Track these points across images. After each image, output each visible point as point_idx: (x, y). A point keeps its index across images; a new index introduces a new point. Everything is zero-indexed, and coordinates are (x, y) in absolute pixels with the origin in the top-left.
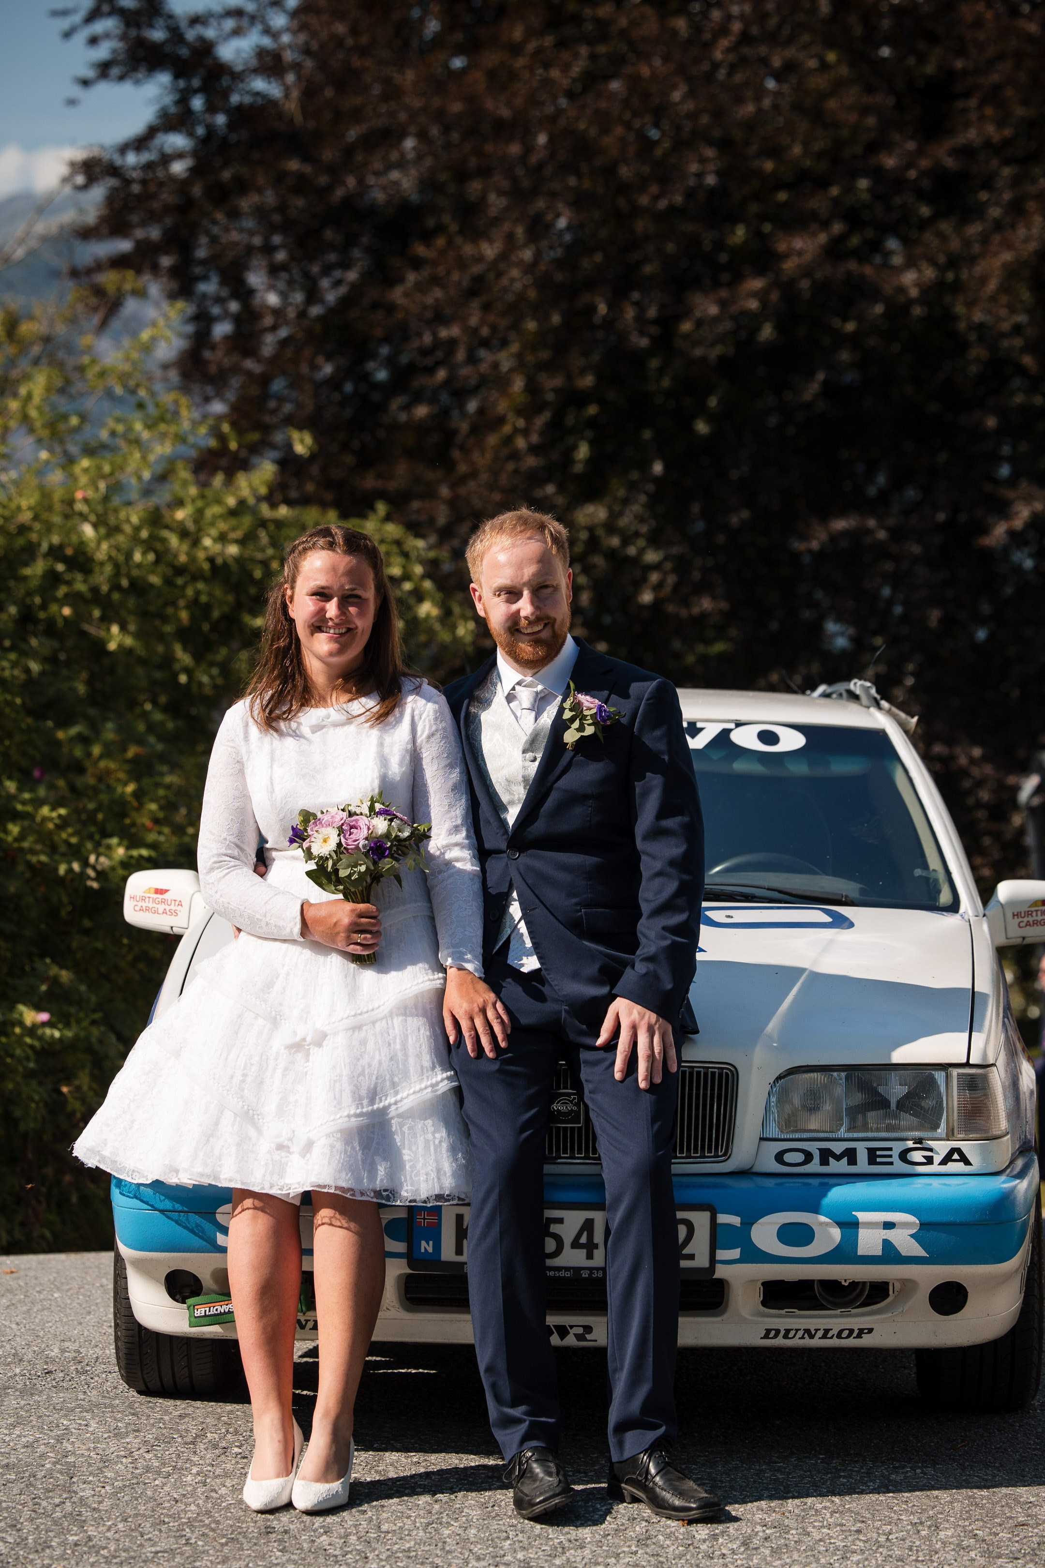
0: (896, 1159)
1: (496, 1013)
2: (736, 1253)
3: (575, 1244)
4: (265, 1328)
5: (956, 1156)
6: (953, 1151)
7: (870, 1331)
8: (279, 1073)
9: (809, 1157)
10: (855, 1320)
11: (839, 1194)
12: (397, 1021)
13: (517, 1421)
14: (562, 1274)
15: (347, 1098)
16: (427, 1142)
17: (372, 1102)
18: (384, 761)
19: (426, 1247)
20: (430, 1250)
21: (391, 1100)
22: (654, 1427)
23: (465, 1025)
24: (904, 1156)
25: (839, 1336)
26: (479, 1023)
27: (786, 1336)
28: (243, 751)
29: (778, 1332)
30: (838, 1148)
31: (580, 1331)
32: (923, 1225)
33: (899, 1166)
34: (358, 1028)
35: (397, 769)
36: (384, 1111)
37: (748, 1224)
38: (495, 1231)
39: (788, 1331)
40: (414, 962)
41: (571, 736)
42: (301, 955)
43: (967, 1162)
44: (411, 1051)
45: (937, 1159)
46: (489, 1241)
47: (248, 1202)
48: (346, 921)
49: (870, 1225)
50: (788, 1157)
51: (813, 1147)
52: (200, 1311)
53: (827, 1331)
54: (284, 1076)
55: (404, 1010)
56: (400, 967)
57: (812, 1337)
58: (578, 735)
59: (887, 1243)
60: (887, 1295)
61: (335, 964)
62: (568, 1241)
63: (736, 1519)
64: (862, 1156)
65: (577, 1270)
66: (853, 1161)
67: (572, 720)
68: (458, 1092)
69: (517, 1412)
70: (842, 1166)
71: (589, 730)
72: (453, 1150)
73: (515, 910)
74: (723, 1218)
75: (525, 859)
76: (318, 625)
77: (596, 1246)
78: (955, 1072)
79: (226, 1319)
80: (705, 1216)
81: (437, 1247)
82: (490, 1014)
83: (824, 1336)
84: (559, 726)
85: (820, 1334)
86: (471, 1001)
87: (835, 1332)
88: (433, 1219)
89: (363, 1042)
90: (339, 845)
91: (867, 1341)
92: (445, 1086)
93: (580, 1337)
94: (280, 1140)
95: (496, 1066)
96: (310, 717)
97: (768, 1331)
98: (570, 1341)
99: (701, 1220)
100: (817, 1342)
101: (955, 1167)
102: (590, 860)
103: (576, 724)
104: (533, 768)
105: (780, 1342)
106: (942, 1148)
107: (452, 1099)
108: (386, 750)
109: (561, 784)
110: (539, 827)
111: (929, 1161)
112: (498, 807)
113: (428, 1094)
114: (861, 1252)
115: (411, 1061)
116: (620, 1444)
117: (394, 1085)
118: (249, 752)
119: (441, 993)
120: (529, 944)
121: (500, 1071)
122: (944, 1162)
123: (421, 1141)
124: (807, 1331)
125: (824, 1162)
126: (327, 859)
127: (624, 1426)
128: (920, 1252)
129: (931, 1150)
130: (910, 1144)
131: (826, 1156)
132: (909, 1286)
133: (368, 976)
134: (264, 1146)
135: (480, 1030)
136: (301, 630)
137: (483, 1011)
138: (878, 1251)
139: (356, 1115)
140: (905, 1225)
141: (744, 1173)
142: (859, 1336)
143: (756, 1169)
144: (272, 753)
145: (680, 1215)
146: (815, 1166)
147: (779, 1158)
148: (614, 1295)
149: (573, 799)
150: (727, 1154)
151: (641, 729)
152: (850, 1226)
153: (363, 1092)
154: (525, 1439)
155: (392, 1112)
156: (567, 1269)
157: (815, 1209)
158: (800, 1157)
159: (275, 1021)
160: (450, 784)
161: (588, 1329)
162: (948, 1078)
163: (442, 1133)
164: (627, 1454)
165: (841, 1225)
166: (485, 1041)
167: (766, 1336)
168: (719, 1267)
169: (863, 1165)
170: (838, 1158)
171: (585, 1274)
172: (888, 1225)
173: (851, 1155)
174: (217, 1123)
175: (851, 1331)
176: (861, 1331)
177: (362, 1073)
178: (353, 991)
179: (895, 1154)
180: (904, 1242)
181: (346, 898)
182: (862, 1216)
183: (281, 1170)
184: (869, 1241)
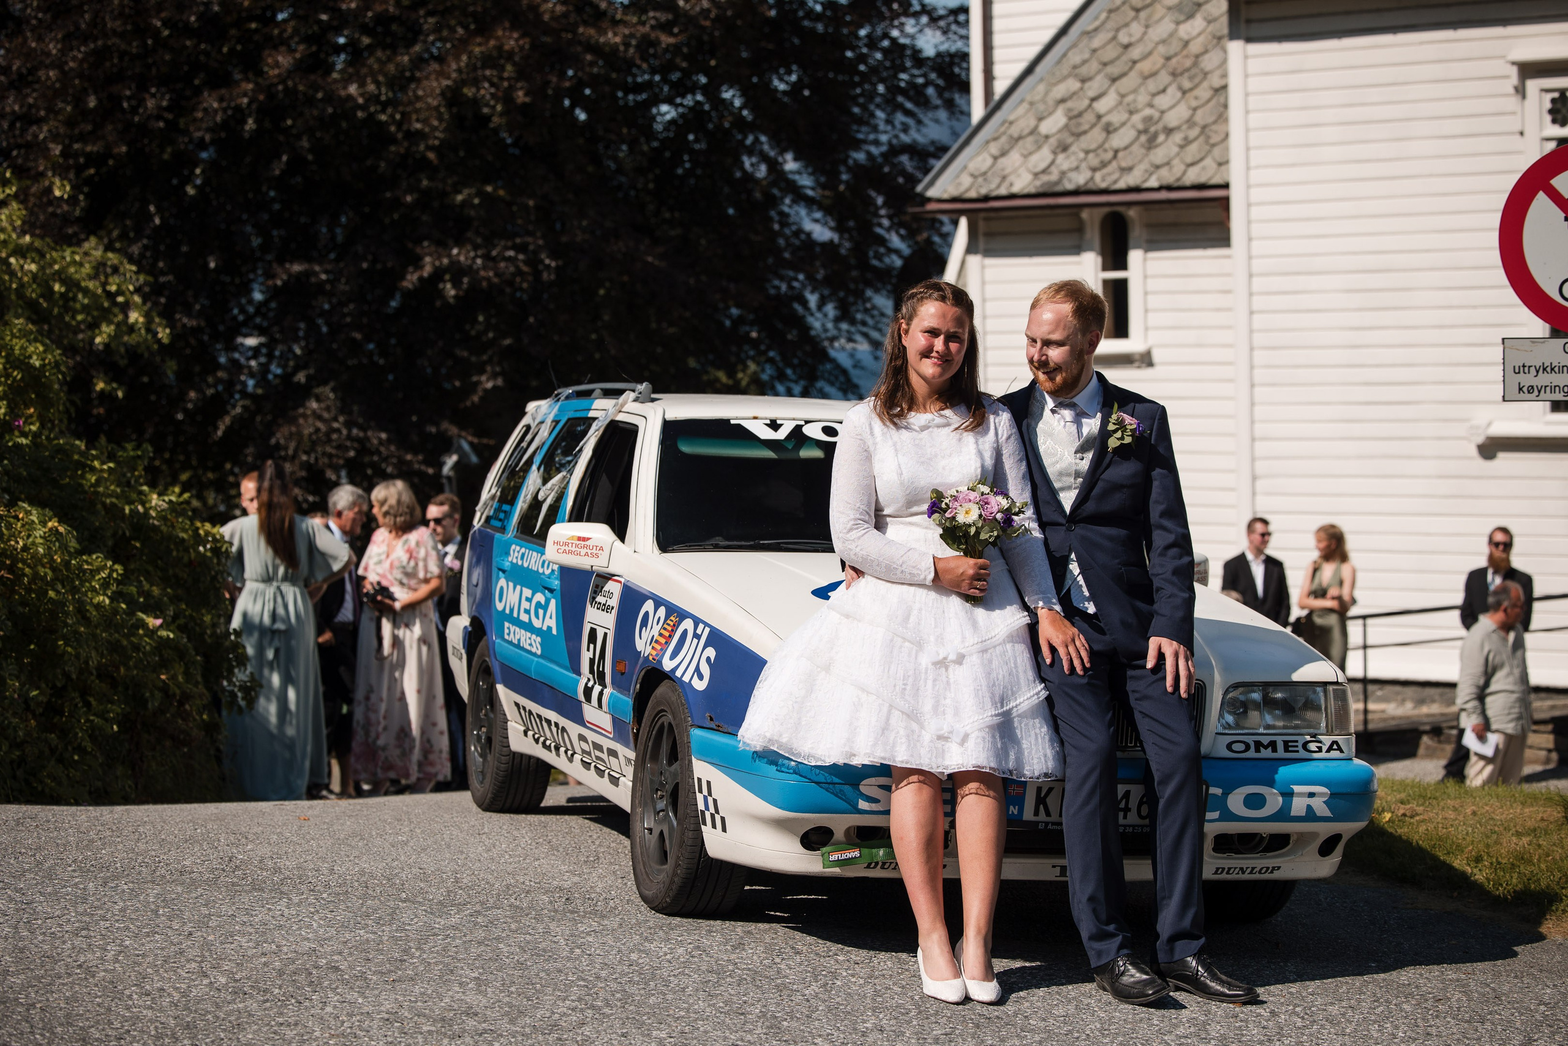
0: (1300, 748)
1: (1081, 642)
2: (1215, 815)
5: (1335, 747)
6: (1334, 742)
7: (1279, 868)
8: (930, 683)
9: (1248, 747)
10: (1270, 861)
11: (1284, 772)
12: (1009, 646)
13: (1112, 935)
16: (1036, 735)
17: (1002, 707)
18: (980, 454)
20: (1016, 812)
21: (1012, 704)
23: (1062, 651)
24: (1305, 745)
25: (1260, 872)
26: (1071, 649)
27: (1228, 873)
28: (870, 443)
29: (1223, 869)
32: (1332, 795)
33: (1303, 754)
34: (984, 651)
35: (989, 462)
36: (1009, 713)
37: (1226, 794)
38: (1096, 800)
39: (1229, 869)
40: (1011, 604)
41: (1113, 443)
43: (1342, 751)
44: (1020, 670)
45: (1325, 748)
47: (914, 778)
48: (971, 572)
49: (1301, 795)
50: (1235, 747)
51: (1250, 740)
52: (834, 857)
53: (1253, 868)
54: (934, 685)
55: (1011, 638)
56: (1002, 607)
57: (1243, 873)
58: (1118, 443)
59: (1309, 807)
60: (1288, 844)
64: (1280, 747)
66: (1275, 750)
67: (1115, 431)
69: (1111, 928)
71: (1128, 440)
72: (1051, 740)
73: (1074, 568)
75: (1079, 530)
76: (926, 353)
77: (1130, 810)
78: (1331, 688)
81: (1021, 810)
82: (1078, 643)
83: (1251, 873)
84: (1104, 434)
85: (1249, 870)
86: (1065, 633)
87: (1257, 869)
88: (1021, 790)
89: (990, 661)
90: (980, 516)
91: (1277, 875)
92: (1044, 694)
94: (942, 732)
95: (1085, 681)
96: (917, 419)
97: (1218, 869)
100: (1246, 876)
101: (1335, 754)
102: (1123, 532)
103: (1119, 434)
104: (1085, 465)
105: (1224, 876)
106: (1327, 740)
108: (981, 447)
109: (1105, 476)
110: (1090, 507)
111: (1320, 749)
113: (1035, 701)
114: (1292, 814)
115: (1021, 676)
116: (1172, 950)
117: (1013, 693)
118: (875, 444)
120: (1087, 594)
121: (1088, 683)
122: (1328, 751)
123: (1032, 733)
124: (1242, 869)
125: (1257, 750)
126: (970, 526)
127: (1176, 937)
128: (1328, 813)
129: (1320, 742)
130: (1308, 738)
131: (1258, 745)
132: (1304, 839)
133: (980, 613)
134: (927, 737)
135: (1074, 655)
136: (912, 355)
137: (1073, 640)
139: (996, 715)
140: (1322, 795)
142: (1272, 872)
143: (1214, 755)
144: (895, 445)
146: (1252, 754)
147: (1229, 747)
149: (1116, 487)
151: (1156, 440)
152: (1288, 795)
153: (997, 699)
154: (1120, 948)
155: (1015, 713)
158: (1241, 747)
159: (919, 645)
160: (1021, 475)
162: (1325, 692)
163: (1045, 729)
164: (1176, 957)
165: (1283, 794)
166: (1077, 663)
167: (1216, 873)
169: (1280, 753)
170: (1266, 747)
172: (1311, 795)
173: (1273, 745)
174: (888, 719)
175: (1268, 868)
176: (1274, 868)
177: (994, 685)
178: (975, 625)
179: (1300, 744)
180: (1319, 806)
181: (966, 555)
182: (1297, 789)
183: (942, 753)
184: (1299, 806)
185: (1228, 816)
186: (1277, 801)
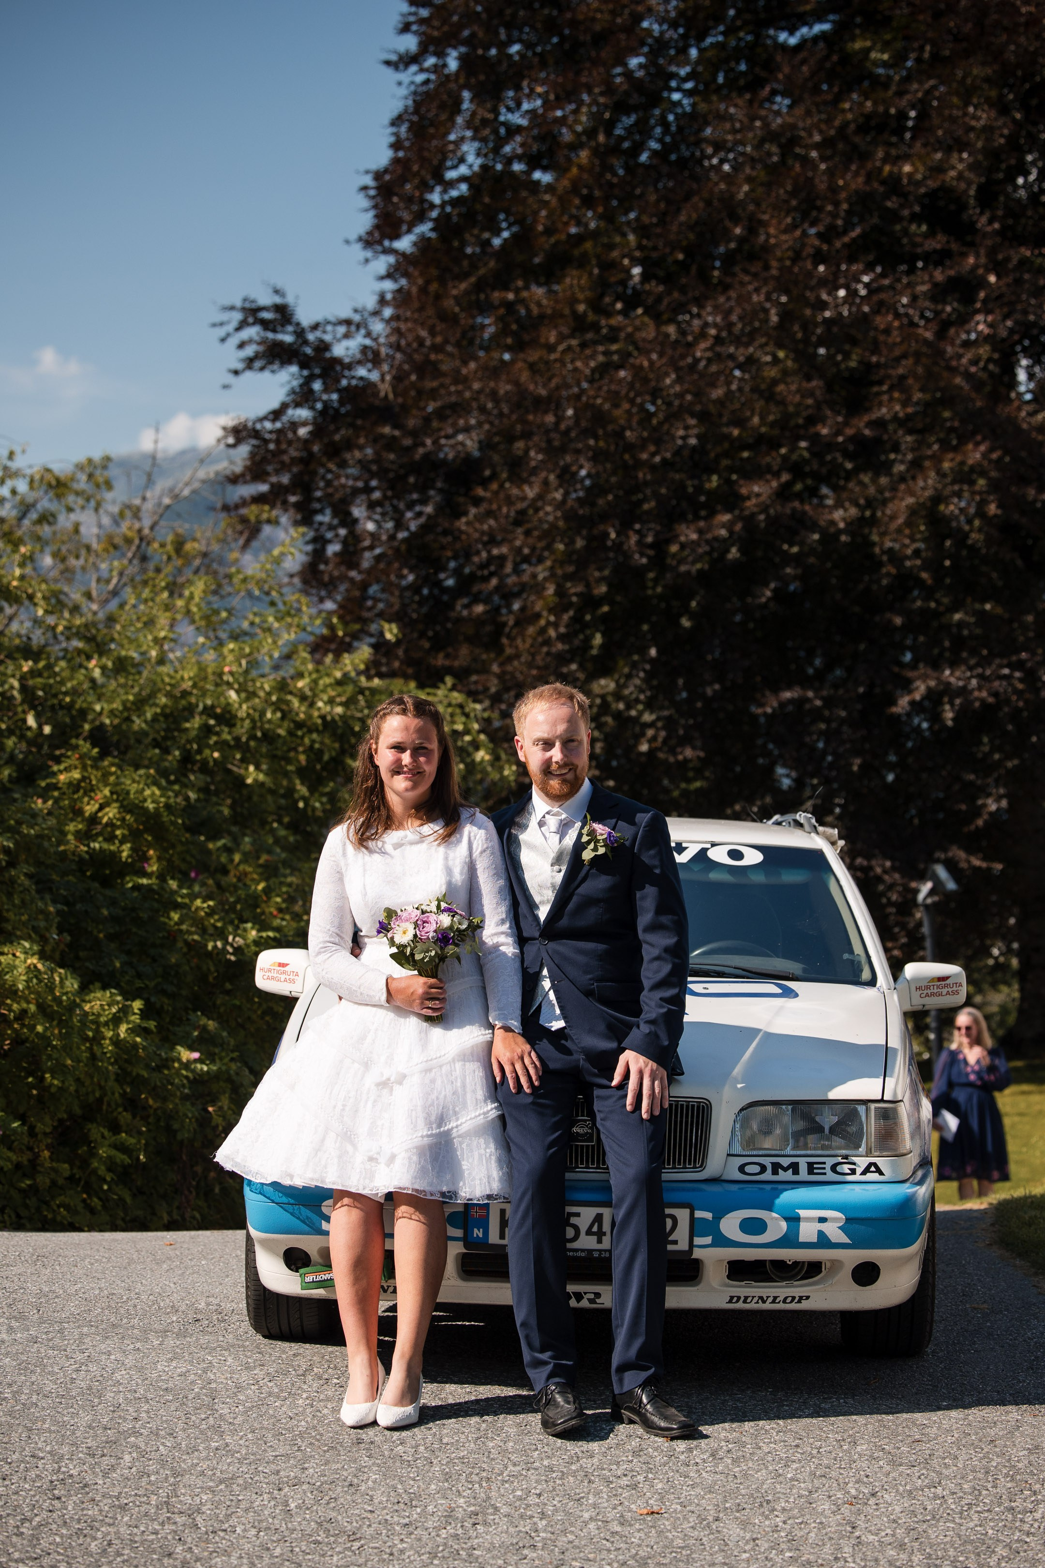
0: (828, 1170)
1: (531, 1060)
2: (708, 1240)
3: (589, 1232)
4: (357, 1292)
5: (873, 1169)
6: (870, 1165)
7: (808, 1298)
8: (370, 1104)
9: (763, 1169)
10: (796, 1290)
12: (458, 1065)
13: (544, 1363)
14: (579, 1254)
15: (421, 1123)
16: (480, 1155)
17: (439, 1126)
18: (449, 871)
19: (478, 1233)
20: (481, 1235)
21: (453, 1124)
22: (645, 1369)
23: (508, 1069)
24: (834, 1168)
25: (784, 1301)
26: (518, 1067)
27: (745, 1302)
28: (342, 863)
29: (739, 1298)
30: (785, 1162)
31: (592, 1296)
32: (848, 1220)
33: (831, 1176)
34: (428, 1070)
35: (459, 876)
36: (448, 1133)
37: (718, 1218)
38: (529, 1222)
39: (746, 1298)
40: (471, 1023)
41: (587, 855)
42: (386, 1016)
43: (881, 1173)
44: (469, 1089)
45: (859, 1171)
46: (524, 1230)
47: (346, 1201)
48: (420, 991)
49: (809, 1219)
50: (748, 1169)
51: (767, 1161)
52: (309, 1279)
53: (775, 1298)
54: (374, 1106)
55: (464, 1057)
56: (460, 1026)
57: (764, 1302)
58: (593, 854)
59: (821, 1233)
60: (821, 1272)
61: (413, 1024)
62: (583, 1229)
63: (706, 1437)
64: (803, 1168)
65: (590, 1251)
66: (796, 1172)
67: (589, 842)
68: (502, 1118)
69: (545, 1356)
70: (788, 1176)
71: (601, 851)
73: (547, 984)
74: (699, 1214)
75: (552, 945)
76: (397, 770)
77: (604, 1234)
78: (873, 1106)
79: (328, 1284)
80: (687, 1212)
81: (486, 1233)
82: (527, 1061)
83: (774, 1302)
84: (579, 847)
85: (770, 1300)
86: (513, 1051)
87: (781, 1298)
88: (483, 1212)
89: (433, 1081)
90: (415, 936)
91: (805, 1305)
92: (494, 1114)
93: (591, 1301)
94: (371, 1154)
95: (530, 1099)
96: (392, 837)
97: (732, 1298)
98: (585, 1303)
99: (682, 1215)
100: (768, 1306)
101: (872, 1176)
102: (602, 947)
103: (592, 846)
104: (559, 878)
105: (740, 1305)
106: (862, 1162)
107: (498, 1123)
108: (450, 863)
109: (581, 890)
110: (564, 922)
111: (853, 1172)
112: (532, 906)
113: (481, 1120)
114: (801, 1240)
115: (469, 1096)
116: (621, 1381)
117: (456, 1113)
118: (347, 865)
119: (490, 1044)
120: (557, 1010)
121: (533, 1103)
122: (864, 1173)
123: (476, 1154)
124: (761, 1298)
125: (775, 1172)
126: (406, 946)
127: (624, 1368)
128: (846, 1240)
129: (854, 1164)
130: (840, 1159)
131: (776, 1167)
132: (836, 1265)
133: (437, 1032)
134: (359, 1158)
135: (520, 1072)
136: (384, 774)
137: (522, 1058)
138: (814, 1239)
139: (428, 1136)
140: (835, 1220)
141: (715, 1180)
142: (799, 1302)
143: (724, 1177)
144: (364, 865)
145: (668, 1211)
146: (768, 1176)
147: (741, 1169)
148: (617, 1271)
149: (589, 902)
150: (703, 1166)
151: (640, 849)
152: (794, 1220)
153: (433, 1118)
154: (549, 1377)
155: (454, 1133)
156: (583, 1250)
157: (770, 1207)
158: (757, 1169)
159: (367, 1065)
161: (598, 1295)
162: (868, 1110)
163: (492, 1148)
164: (626, 1389)
165: (787, 1219)
166: (523, 1081)
167: (730, 1302)
168: (695, 1250)
169: (803, 1175)
170: (785, 1169)
171: (596, 1255)
172: (822, 1220)
173: (795, 1167)
174: (323, 1141)
175: (794, 1298)
176: (801, 1298)
177: (432, 1105)
178: (424, 1043)
179: (828, 1167)
180: (834, 1232)
181: (420, 974)
182: (803, 1213)
183: (371, 1176)
184: (808, 1232)
185: (721, 1241)
186: (780, 1227)
